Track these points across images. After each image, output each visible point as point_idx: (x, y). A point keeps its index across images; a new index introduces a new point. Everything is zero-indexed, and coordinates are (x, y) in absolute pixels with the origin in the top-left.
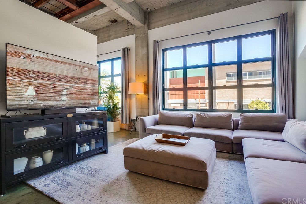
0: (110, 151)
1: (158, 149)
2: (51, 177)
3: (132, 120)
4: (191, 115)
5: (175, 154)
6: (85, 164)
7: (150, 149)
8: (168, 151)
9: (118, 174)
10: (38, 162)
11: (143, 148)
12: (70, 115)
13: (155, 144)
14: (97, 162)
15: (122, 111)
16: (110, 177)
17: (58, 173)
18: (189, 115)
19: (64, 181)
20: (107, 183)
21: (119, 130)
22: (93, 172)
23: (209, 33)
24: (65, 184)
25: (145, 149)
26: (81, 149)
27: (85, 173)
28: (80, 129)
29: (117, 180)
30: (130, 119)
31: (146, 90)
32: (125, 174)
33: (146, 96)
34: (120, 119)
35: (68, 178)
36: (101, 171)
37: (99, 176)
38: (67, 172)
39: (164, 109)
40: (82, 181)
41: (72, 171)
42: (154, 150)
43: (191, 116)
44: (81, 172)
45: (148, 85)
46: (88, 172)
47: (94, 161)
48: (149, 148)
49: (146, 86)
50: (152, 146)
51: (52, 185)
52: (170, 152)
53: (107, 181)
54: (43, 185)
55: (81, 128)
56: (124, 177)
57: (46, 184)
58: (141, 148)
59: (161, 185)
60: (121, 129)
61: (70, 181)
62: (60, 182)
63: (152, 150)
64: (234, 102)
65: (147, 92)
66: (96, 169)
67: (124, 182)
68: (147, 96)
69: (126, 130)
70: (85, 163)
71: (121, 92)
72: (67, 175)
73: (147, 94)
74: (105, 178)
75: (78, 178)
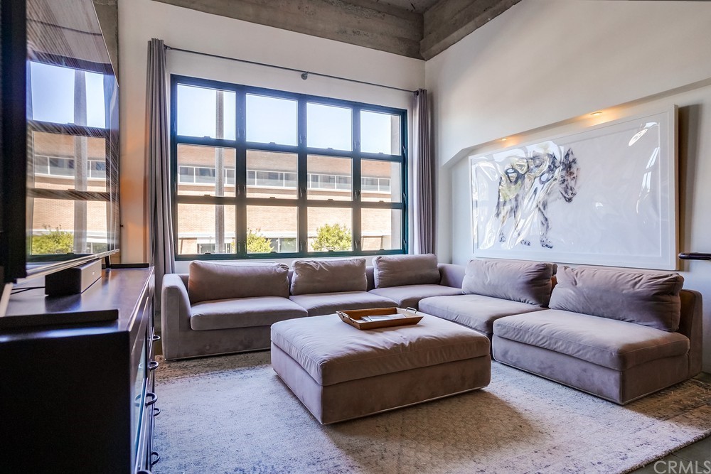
4: (283, 266)
18: (278, 266)
23: (304, 76)
39: (176, 257)
43: (283, 270)
64: (196, 239)
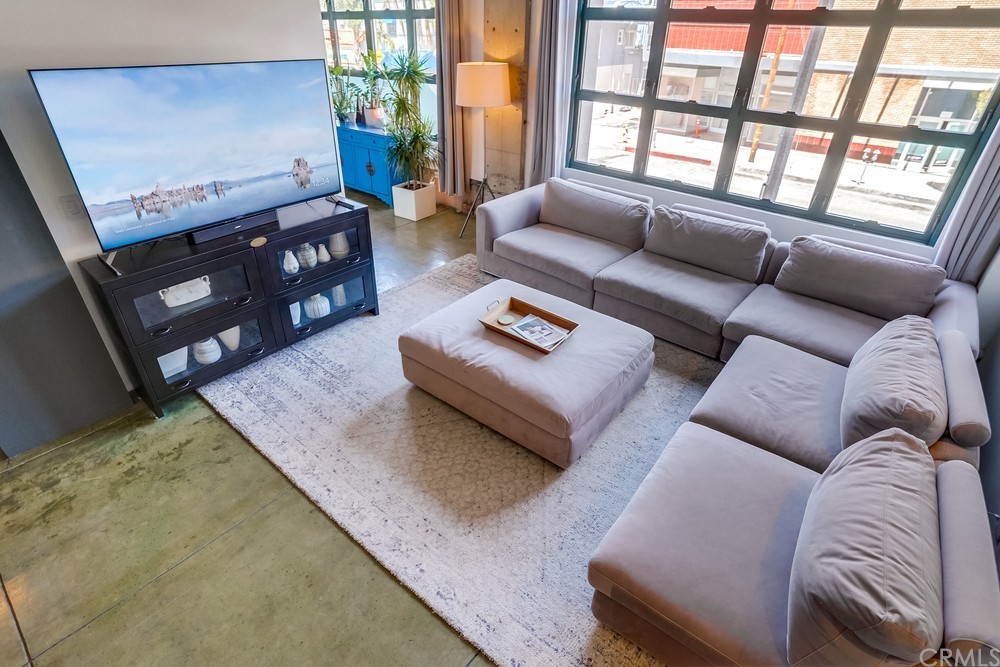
0: (387, 304)
1: (474, 359)
2: (244, 383)
3: (470, 184)
5: (508, 382)
6: (319, 349)
7: (454, 355)
8: (495, 371)
9: (386, 392)
10: (210, 351)
11: (441, 347)
12: (258, 242)
13: (475, 334)
14: (347, 346)
15: (443, 152)
16: (368, 396)
17: (258, 373)
18: (635, 207)
19: (271, 398)
20: (358, 415)
21: (432, 210)
22: (333, 376)
24: (271, 406)
25: (446, 351)
26: (308, 307)
27: (315, 377)
28: (295, 260)
29: (382, 407)
30: (468, 180)
31: (519, 88)
32: (405, 392)
33: (514, 112)
34: (437, 175)
35: (277, 390)
36: (351, 374)
37: (344, 391)
38: (276, 370)
39: (571, 163)
40: (308, 400)
41: (287, 369)
42: (465, 360)
43: (639, 215)
44: (308, 372)
45: (524, 69)
46: (322, 375)
47: (340, 341)
48: (454, 351)
49: (519, 73)
50: (467, 343)
51: (248, 405)
52: (499, 375)
53: (358, 407)
54: (230, 403)
55: (300, 258)
56: (400, 402)
57: (235, 400)
58: (436, 346)
59: (473, 438)
60: (441, 206)
61: (282, 400)
62: (263, 398)
63: (459, 357)
64: (925, 78)
65: (519, 96)
66: (341, 366)
67: (395, 416)
68: (520, 112)
69: (454, 210)
70: (319, 345)
71: (437, 80)
72: (275, 379)
73: (521, 105)
74: (357, 399)
75: (299, 391)
